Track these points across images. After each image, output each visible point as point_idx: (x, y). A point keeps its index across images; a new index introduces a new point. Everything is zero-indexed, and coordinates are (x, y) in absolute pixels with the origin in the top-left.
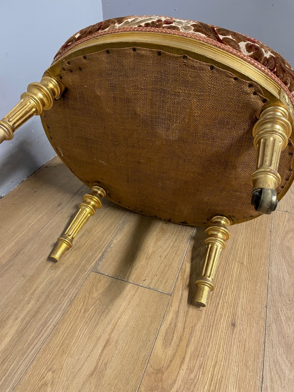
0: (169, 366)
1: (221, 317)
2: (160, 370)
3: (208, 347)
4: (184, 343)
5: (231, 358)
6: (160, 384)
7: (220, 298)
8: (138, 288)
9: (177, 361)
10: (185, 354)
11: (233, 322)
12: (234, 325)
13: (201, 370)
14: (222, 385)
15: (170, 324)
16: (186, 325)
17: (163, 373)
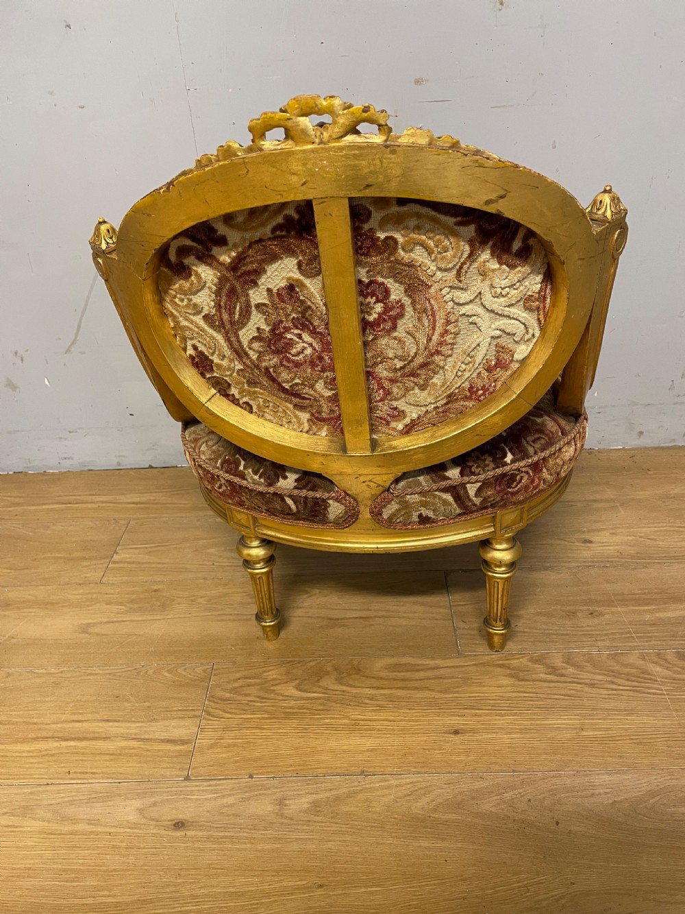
0: (367, 677)
1: (459, 716)
2: (359, 670)
3: (410, 709)
4: (400, 684)
5: (407, 736)
6: (344, 675)
7: (491, 710)
8: (449, 620)
10: (389, 688)
11: (460, 731)
12: (456, 732)
13: (378, 708)
14: (372, 732)
15: (418, 665)
16: (426, 681)
17: (357, 674)
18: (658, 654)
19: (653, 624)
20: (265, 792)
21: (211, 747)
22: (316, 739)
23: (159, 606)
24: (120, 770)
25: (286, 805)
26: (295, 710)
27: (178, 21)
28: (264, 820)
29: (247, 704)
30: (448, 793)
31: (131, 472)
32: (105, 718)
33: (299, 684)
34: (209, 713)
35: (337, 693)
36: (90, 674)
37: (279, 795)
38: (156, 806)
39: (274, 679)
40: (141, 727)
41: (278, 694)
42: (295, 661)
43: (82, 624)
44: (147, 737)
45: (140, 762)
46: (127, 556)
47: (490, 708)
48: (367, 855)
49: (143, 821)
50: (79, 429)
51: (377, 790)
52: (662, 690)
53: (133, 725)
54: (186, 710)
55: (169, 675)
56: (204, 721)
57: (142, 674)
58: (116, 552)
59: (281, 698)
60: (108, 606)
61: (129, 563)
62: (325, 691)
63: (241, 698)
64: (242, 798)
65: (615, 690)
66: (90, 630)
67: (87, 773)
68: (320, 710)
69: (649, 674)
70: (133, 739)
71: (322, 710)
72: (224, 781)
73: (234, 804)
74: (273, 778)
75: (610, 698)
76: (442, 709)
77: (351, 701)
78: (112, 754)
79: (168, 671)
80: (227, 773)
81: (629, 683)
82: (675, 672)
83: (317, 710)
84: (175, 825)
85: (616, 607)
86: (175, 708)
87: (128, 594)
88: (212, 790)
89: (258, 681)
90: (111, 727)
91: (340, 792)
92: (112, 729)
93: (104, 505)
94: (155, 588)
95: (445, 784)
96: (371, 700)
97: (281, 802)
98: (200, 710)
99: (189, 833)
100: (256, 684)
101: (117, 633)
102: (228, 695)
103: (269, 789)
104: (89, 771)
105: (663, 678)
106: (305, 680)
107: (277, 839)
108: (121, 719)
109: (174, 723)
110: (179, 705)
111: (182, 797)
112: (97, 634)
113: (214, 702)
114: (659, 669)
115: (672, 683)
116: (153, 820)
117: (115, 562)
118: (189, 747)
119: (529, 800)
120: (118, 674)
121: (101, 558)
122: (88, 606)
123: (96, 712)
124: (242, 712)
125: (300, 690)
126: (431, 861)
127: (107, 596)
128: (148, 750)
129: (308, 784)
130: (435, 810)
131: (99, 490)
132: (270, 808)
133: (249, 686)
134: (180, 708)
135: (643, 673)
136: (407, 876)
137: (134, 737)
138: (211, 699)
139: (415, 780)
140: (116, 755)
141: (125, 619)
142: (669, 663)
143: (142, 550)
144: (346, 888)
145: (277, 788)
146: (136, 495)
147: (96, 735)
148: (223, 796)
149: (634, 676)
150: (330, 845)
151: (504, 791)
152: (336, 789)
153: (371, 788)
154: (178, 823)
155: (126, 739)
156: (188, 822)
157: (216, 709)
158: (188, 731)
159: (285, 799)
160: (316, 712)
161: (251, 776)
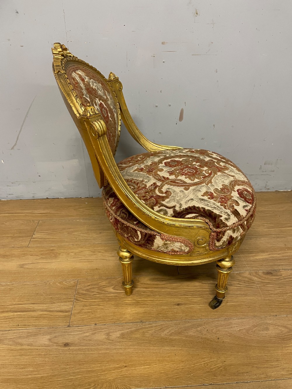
0: (142, 284)
1: (179, 298)
3: (159, 296)
4: (155, 286)
5: (159, 306)
7: (191, 296)
9: (145, 286)
10: (150, 288)
11: (180, 304)
12: (178, 305)
13: (147, 296)
14: (145, 305)
18: (256, 273)
19: (254, 261)
20: (102, 330)
21: (79, 313)
22: (122, 309)
23: (54, 256)
24: (40, 324)
25: (110, 335)
26: (113, 298)
27: (64, 13)
28: (102, 342)
29: (93, 296)
30: (176, 328)
31: (39, 200)
32: (33, 302)
33: (114, 287)
34: (77, 300)
36: (25, 285)
37: (107, 332)
38: (56, 338)
39: (104, 285)
40: (48, 306)
41: (106, 291)
42: (112, 278)
43: (20, 264)
44: (51, 310)
45: (48, 320)
46: (39, 235)
47: (191, 295)
48: (144, 354)
49: (51, 344)
50: (16, 182)
51: (147, 328)
52: (257, 287)
53: (45, 305)
54: (67, 299)
55: (59, 285)
56: (75, 303)
57: (48, 284)
58: (34, 234)
59: (107, 293)
60: (31, 257)
61: (40, 238)
63: (90, 293)
64: (92, 333)
65: (240, 287)
66: (25, 267)
67: (26, 325)
68: (123, 297)
69: (252, 280)
70: (45, 311)
71: (124, 297)
72: (85, 327)
73: (89, 335)
74: (105, 325)
75: (238, 290)
76: (172, 296)
77: (136, 293)
78: (37, 317)
79: (59, 283)
80: (85, 323)
81: (245, 284)
82: (262, 279)
84: (64, 345)
85: (240, 254)
86: (62, 298)
87: (40, 251)
88: (79, 330)
89: (97, 286)
90: (36, 306)
91: (133, 329)
92: (36, 307)
93: (28, 214)
94: (52, 249)
95: (175, 325)
96: (144, 293)
97: (108, 334)
98: (73, 298)
99: (71, 348)
100: (96, 287)
101: (36, 268)
102: (85, 292)
103: (103, 329)
104: (27, 324)
105: (258, 282)
106: (117, 285)
107: (107, 349)
108: (40, 303)
109: (62, 304)
111: (67, 333)
112: (28, 268)
113: (79, 295)
114: (256, 278)
115: (261, 284)
116: (55, 343)
117: (34, 238)
118: (69, 313)
119: (207, 330)
120: (38, 285)
121: (28, 236)
122: (23, 257)
123: (29, 300)
124: (91, 299)
125: (115, 290)
126: (169, 355)
127: (31, 252)
128: (52, 315)
129: (119, 327)
130: (171, 335)
131: (25, 208)
132: (104, 337)
133: (93, 288)
134: (65, 298)
135: (250, 280)
136: (160, 361)
137: (45, 310)
138: (78, 294)
139: (162, 324)
140: (38, 318)
141: (39, 262)
142: (260, 276)
143: (45, 233)
144: (136, 367)
145: (106, 329)
146: (42, 210)
147: (29, 310)
148: (84, 333)
149: (247, 281)
150: (129, 350)
151: (197, 327)
152: (131, 328)
153: (145, 327)
154: (66, 344)
155: (42, 311)
156: (70, 343)
157: (80, 298)
158: (68, 307)
159: (110, 333)
160: (122, 298)
161: (96, 324)
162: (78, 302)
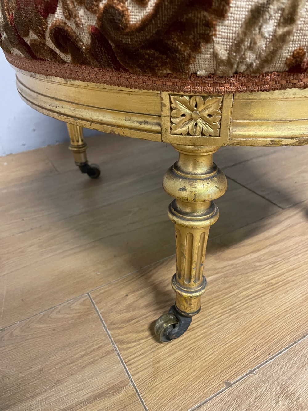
4: (268, 242)
8: (251, 193)
10: (263, 249)
13: (272, 265)
16: (283, 233)
20: (260, 392)
22: (251, 313)
25: (293, 393)
34: (122, 342)
35: (227, 268)
37: (275, 388)
56: (125, 352)
62: (216, 271)
68: (228, 288)
74: (252, 372)
80: (197, 395)
83: (226, 289)
86: (76, 356)
97: (284, 394)
98: (108, 344)
102: (128, 315)
103: (260, 386)
109: (87, 372)
110: (79, 351)
113: (119, 328)
129: (290, 359)
134: (83, 353)
138: (112, 327)
145: (265, 381)
157: (126, 333)
158: (113, 373)
159: (286, 388)
160: (227, 291)
161: (229, 385)
162: (130, 348)
